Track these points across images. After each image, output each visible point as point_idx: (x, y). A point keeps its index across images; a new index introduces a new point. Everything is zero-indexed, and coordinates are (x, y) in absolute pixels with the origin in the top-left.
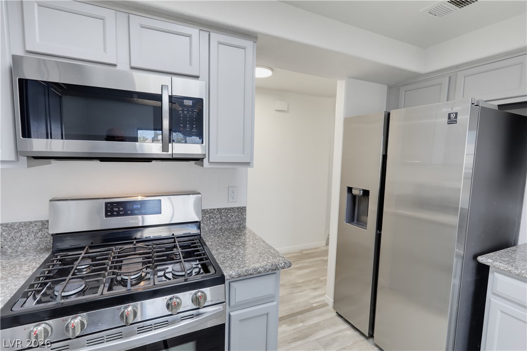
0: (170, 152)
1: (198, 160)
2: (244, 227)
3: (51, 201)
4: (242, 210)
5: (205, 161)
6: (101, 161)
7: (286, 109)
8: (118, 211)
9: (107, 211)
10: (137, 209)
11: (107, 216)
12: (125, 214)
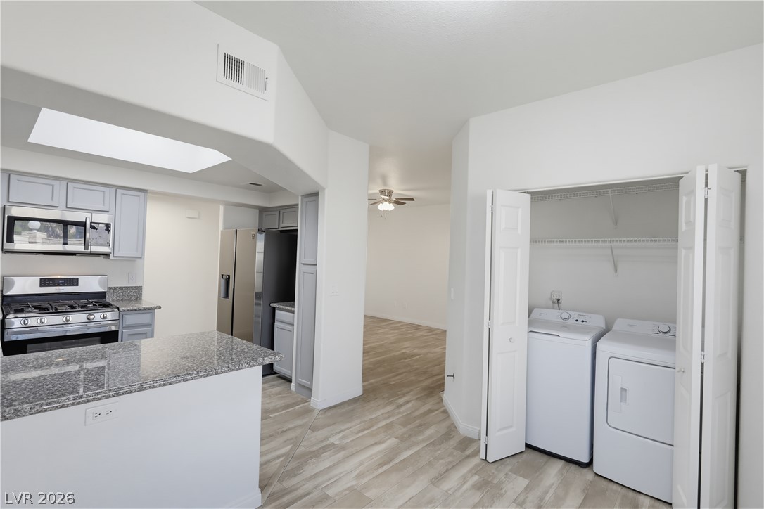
0: (89, 250)
1: (106, 255)
2: (141, 299)
4: (140, 288)
5: (111, 255)
7: (197, 216)
8: (49, 284)
9: (41, 283)
10: (62, 283)
11: (41, 286)
12: (54, 286)
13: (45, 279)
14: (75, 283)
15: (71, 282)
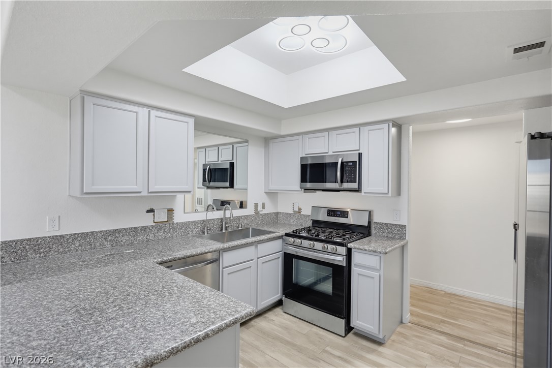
0: (342, 187)
3: (313, 207)
4: (403, 227)
8: (332, 214)
9: (328, 214)
10: (338, 214)
11: (328, 216)
12: (334, 216)
13: (330, 210)
14: (346, 216)
15: (344, 214)
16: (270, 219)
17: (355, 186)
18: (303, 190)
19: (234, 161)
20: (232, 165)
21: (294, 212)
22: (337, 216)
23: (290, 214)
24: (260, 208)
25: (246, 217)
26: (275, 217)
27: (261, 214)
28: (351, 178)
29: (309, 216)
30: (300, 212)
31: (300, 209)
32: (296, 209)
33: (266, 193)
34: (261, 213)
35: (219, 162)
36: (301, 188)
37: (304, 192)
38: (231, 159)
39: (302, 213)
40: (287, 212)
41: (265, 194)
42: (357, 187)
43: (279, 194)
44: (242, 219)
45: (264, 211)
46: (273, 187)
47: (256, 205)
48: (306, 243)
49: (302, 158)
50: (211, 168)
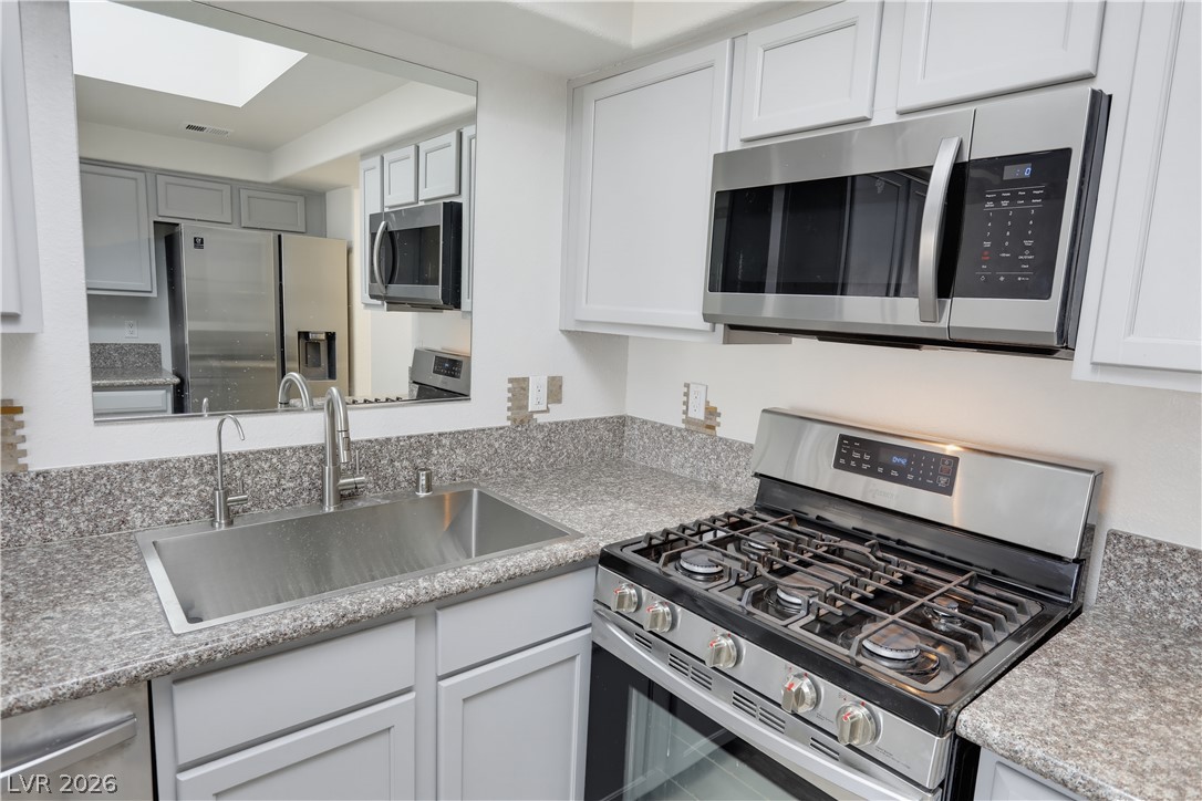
0: (943, 324)
3: (764, 411)
6: (820, 340)
8: (860, 461)
9: (839, 455)
10: (897, 467)
11: (837, 465)
12: (872, 473)
13: (852, 440)
14: (943, 481)
15: (933, 471)
16: (587, 445)
17: (1032, 316)
18: (720, 328)
19: (463, 200)
20: (453, 213)
21: (687, 421)
22: (886, 476)
23: (669, 430)
24: (536, 398)
25: (462, 439)
26: (608, 436)
27: (541, 427)
28: (1014, 263)
29: (748, 448)
30: (712, 428)
31: (712, 412)
32: (698, 414)
33: (567, 333)
34: (541, 419)
35: (421, 204)
36: (707, 317)
37: (727, 341)
38: (453, 191)
39: (720, 432)
40: (660, 420)
41: (563, 338)
42: (1052, 326)
43: (630, 341)
44: (439, 445)
45: (559, 414)
46: (599, 310)
47: (519, 388)
48: (697, 633)
49: (723, 161)
50: (391, 228)
